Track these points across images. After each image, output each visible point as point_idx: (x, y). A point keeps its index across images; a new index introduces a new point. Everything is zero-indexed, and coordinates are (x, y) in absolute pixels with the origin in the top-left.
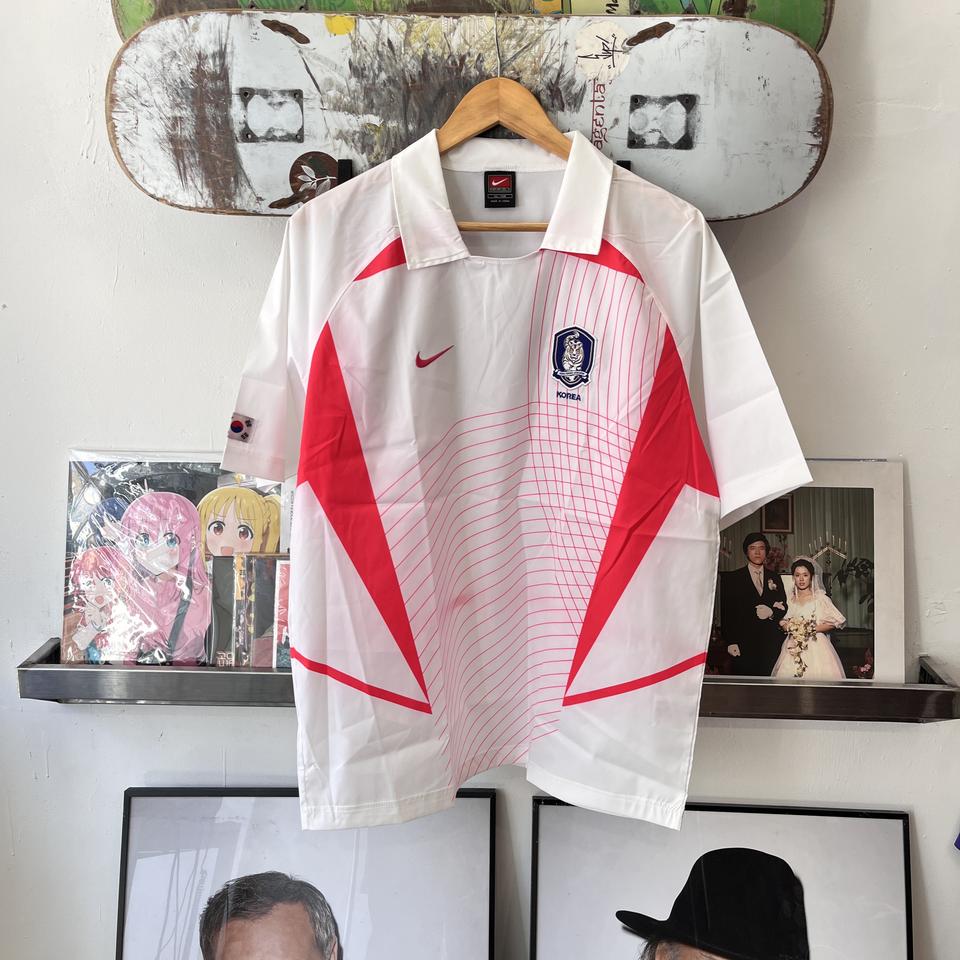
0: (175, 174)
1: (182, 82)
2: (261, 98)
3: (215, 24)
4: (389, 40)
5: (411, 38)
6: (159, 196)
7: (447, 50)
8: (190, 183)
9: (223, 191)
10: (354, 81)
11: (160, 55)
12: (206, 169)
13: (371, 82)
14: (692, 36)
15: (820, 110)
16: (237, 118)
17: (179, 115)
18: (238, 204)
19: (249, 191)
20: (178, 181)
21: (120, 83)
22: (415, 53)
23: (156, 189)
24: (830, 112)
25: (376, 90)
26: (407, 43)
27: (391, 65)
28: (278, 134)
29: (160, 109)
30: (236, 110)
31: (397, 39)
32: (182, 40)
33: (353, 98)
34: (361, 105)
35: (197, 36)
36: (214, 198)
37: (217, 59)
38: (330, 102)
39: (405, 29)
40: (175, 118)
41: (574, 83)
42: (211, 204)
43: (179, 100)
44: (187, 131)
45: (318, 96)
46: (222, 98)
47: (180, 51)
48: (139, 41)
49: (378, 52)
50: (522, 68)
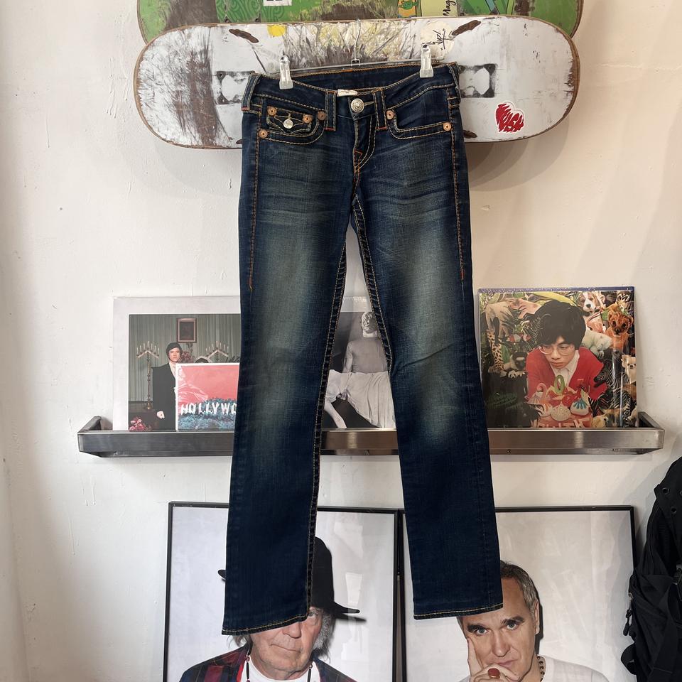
0: (178, 126)
2: (230, 77)
3: (201, 33)
4: (307, 39)
6: (168, 139)
8: (188, 131)
9: (208, 135)
11: (167, 54)
15: (572, 70)
16: (216, 90)
17: (180, 89)
18: (217, 142)
19: (224, 134)
21: (143, 71)
23: (166, 136)
24: (578, 71)
26: (318, 40)
28: (241, 98)
29: (168, 86)
30: (215, 85)
32: (181, 44)
35: (190, 41)
36: (203, 142)
37: (203, 55)
40: (178, 92)
42: (200, 143)
44: (185, 99)
46: (206, 78)
47: (180, 51)
48: (154, 45)
49: (300, 46)
50: (388, 52)
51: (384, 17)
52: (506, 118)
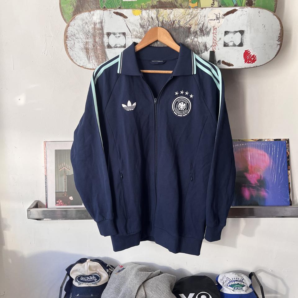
0: (86, 59)
2: (113, 35)
3: (99, 13)
4: (152, 17)
5: (158, 16)
7: (169, 19)
10: (141, 29)
11: (82, 23)
12: (96, 57)
13: (146, 29)
14: (243, 13)
15: (280, 34)
16: (106, 41)
17: (88, 41)
20: (87, 61)
21: (69, 32)
22: (159, 21)
23: (80, 64)
24: (283, 34)
27: (153, 24)
28: (118, 46)
29: (81, 39)
30: (106, 38)
31: (154, 16)
32: (89, 19)
33: (141, 34)
34: (143, 36)
35: (93, 17)
37: (100, 24)
38: (134, 35)
40: (87, 42)
41: (207, 28)
43: (88, 37)
44: (90, 46)
45: (130, 34)
47: (88, 22)
48: (75, 19)
49: (148, 20)
50: (192, 24)
51: (182, 7)
52: (248, 57)
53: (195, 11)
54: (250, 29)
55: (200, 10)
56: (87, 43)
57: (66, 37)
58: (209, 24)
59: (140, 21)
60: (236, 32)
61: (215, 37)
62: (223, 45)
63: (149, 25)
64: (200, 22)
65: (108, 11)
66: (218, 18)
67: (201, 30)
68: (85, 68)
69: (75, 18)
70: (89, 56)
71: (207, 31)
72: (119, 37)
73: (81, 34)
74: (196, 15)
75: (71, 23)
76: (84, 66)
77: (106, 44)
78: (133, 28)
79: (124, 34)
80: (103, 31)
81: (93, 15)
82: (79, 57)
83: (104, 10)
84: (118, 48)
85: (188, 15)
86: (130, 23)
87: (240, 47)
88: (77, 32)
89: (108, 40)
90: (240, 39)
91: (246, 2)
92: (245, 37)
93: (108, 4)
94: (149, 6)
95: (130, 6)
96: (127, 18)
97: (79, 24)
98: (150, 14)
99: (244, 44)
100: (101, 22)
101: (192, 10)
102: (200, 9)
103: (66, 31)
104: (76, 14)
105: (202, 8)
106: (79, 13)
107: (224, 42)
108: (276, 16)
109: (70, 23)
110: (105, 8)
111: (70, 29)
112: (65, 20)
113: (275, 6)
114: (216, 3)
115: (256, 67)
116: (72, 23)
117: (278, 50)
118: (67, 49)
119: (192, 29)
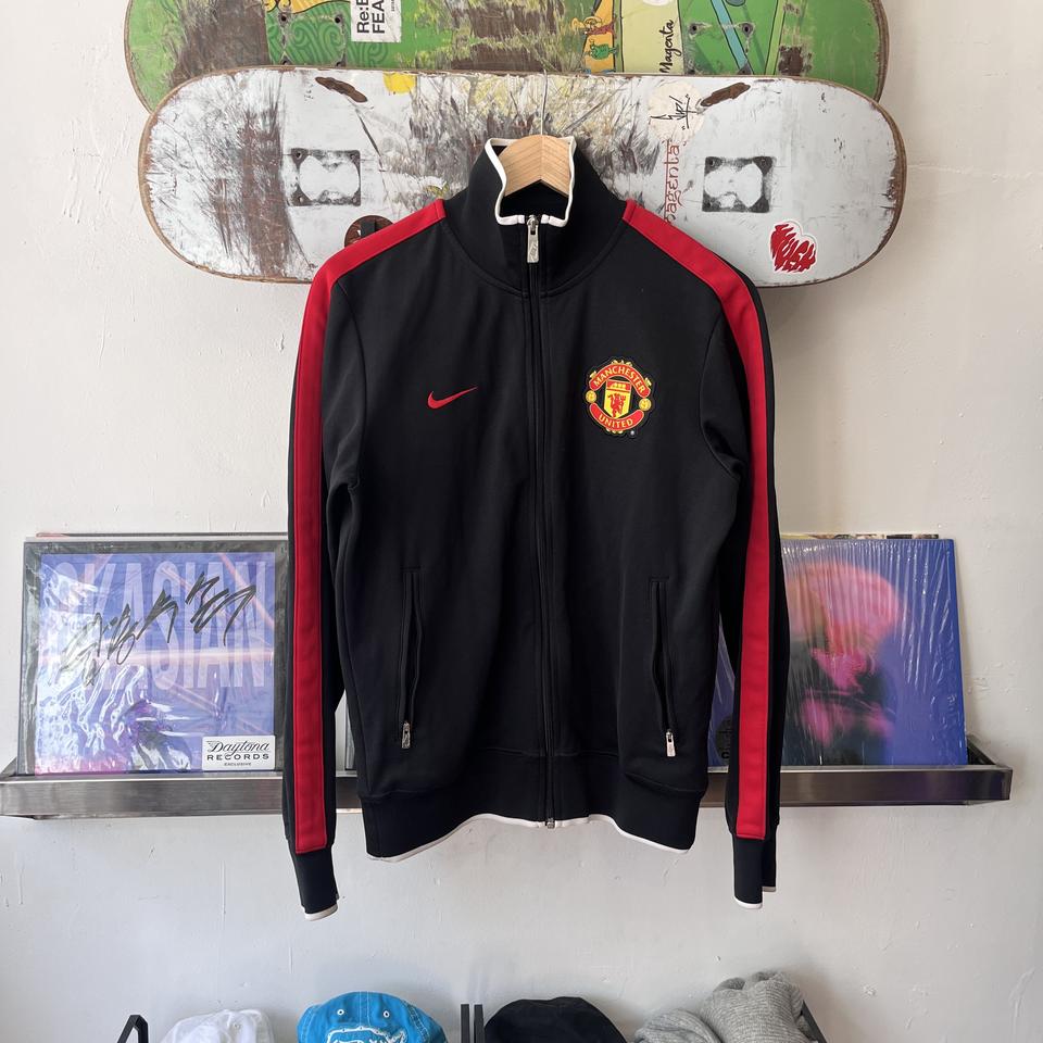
0: (218, 240)
1: (228, 142)
2: (315, 159)
3: (265, 82)
4: (452, 100)
5: (476, 97)
6: (200, 262)
7: (514, 109)
8: (235, 249)
9: (272, 258)
10: (414, 141)
11: (202, 113)
12: (252, 234)
13: (433, 142)
14: (768, 98)
15: (894, 173)
16: (288, 180)
17: (224, 177)
18: (288, 271)
19: (300, 257)
20: (221, 247)
21: (156, 142)
22: (479, 113)
23: (196, 256)
24: (904, 174)
25: (438, 151)
26: (471, 102)
27: (455, 125)
28: (333, 197)
29: (202, 170)
30: (287, 171)
31: (461, 97)
32: (228, 98)
33: (414, 160)
34: (423, 166)
35: (245, 93)
36: (262, 269)
37: (267, 118)
38: (389, 163)
39: (469, 87)
40: (220, 180)
41: (646, 145)
42: (258, 272)
43: (224, 162)
44: (233, 194)
45: (377, 157)
46: (273, 159)
47: (226, 109)
48: (178, 98)
49: (441, 111)
50: (593, 128)
51: (560, 70)
52: (787, 249)
53: (603, 86)
54: (794, 151)
55: (622, 83)
56: (220, 183)
57: (146, 161)
58: (651, 131)
59: (410, 112)
60: (746, 162)
61: (671, 176)
62: (701, 205)
63: (443, 129)
64: (621, 123)
65: (298, 75)
66: (682, 114)
67: (626, 151)
68: (214, 272)
69: (180, 94)
70: (229, 230)
71: (646, 154)
72: (336, 165)
73: (201, 153)
74: (609, 99)
75: (164, 110)
76: (209, 263)
77: (289, 191)
78: (386, 135)
79: (354, 156)
80: (279, 145)
81: (244, 85)
82: (194, 235)
83: (282, 71)
84: (332, 206)
85: (580, 97)
86: (377, 118)
87: (760, 215)
88: (185, 144)
89: (294, 175)
90: (760, 187)
91: (780, 59)
92: (774, 178)
93: (299, 49)
94: (444, 63)
95: (377, 59)
96: (365, 99)
97: (191, 116)
98: (447, 89)
99: (771, 203)
100: (273, 113)
101: (593, 82)
102: (619, 78)
103: (146, 139)
104: (184, 80)
105: (629, 77)
106: (192, 74)
107: (706, 196)
108: (879, 110)
109: (159, 111)
110: (286, 64)
111: (160, 132)
112: (143, 100)
113: (878, 75)
114: (677, 61)
115: (816, 282)
116: (168, 112)
117: (887, 226)
118: (150, 201)
119: (593, 147)
